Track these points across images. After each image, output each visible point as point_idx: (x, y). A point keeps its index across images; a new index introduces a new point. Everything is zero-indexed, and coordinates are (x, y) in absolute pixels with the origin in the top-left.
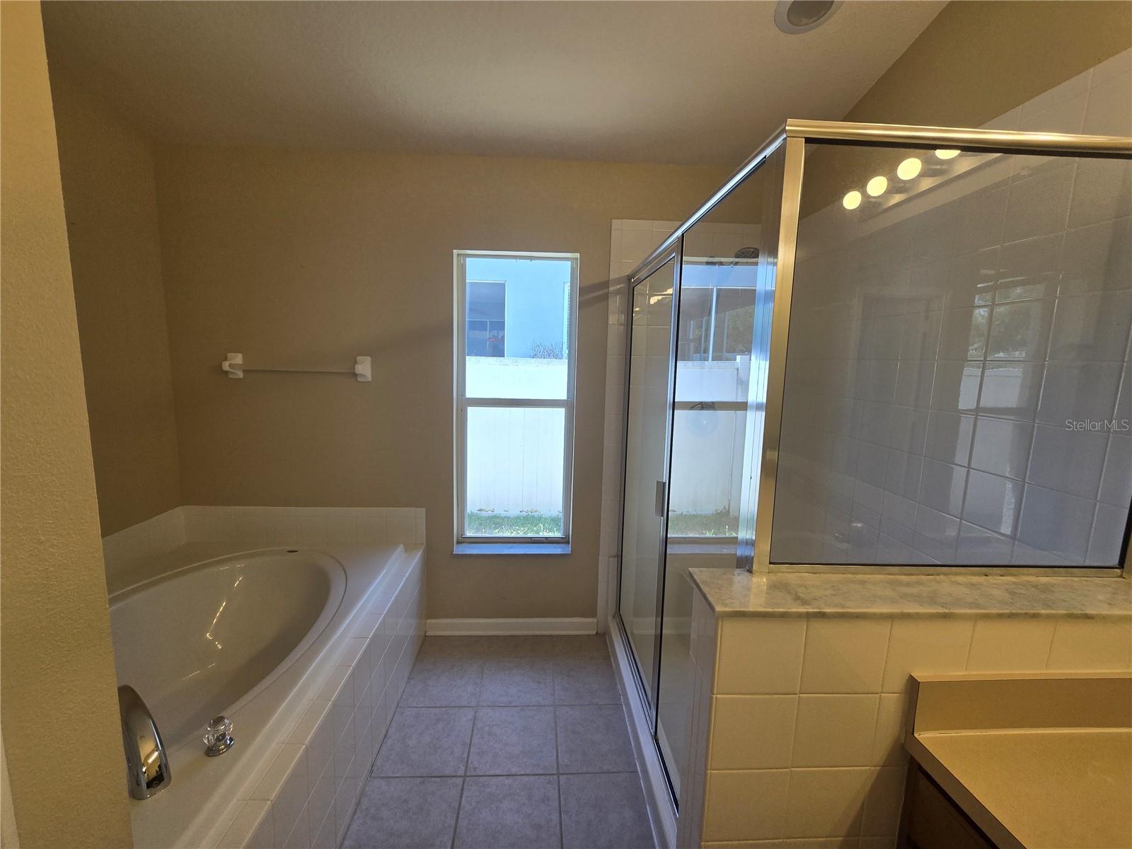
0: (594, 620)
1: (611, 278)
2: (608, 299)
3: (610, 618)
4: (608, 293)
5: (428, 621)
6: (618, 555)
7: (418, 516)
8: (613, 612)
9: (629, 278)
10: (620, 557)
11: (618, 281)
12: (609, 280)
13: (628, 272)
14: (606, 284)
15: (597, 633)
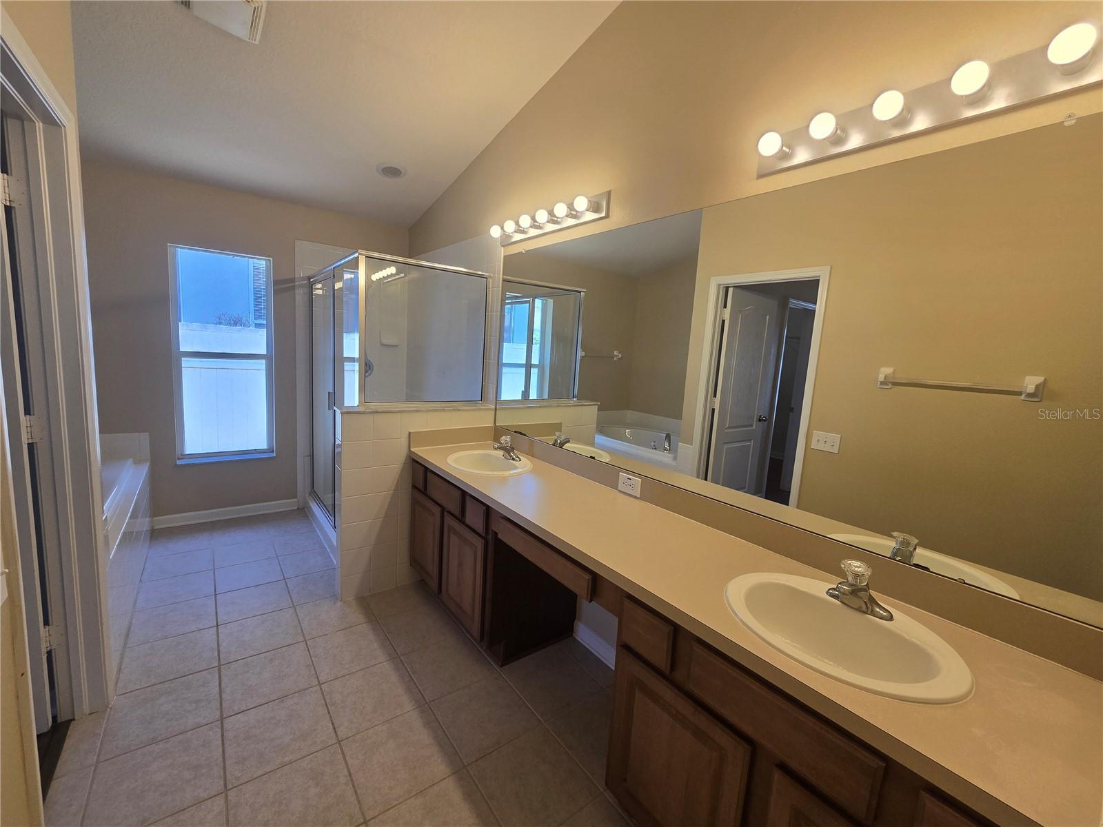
0: (296, 500)
1: (296, 276)
2: (294, 289)
3: (307, 495)
4: (294, 286)
5: (155, 518)
6: (310, 455)
7: (144, 439)
8: (309, 491)
9: (309, 278)
10: (312, 456)
11: (303, 279)
12: (294, 278)
13: (309, 273)
14: (293, 280)
15: (298, 509)
